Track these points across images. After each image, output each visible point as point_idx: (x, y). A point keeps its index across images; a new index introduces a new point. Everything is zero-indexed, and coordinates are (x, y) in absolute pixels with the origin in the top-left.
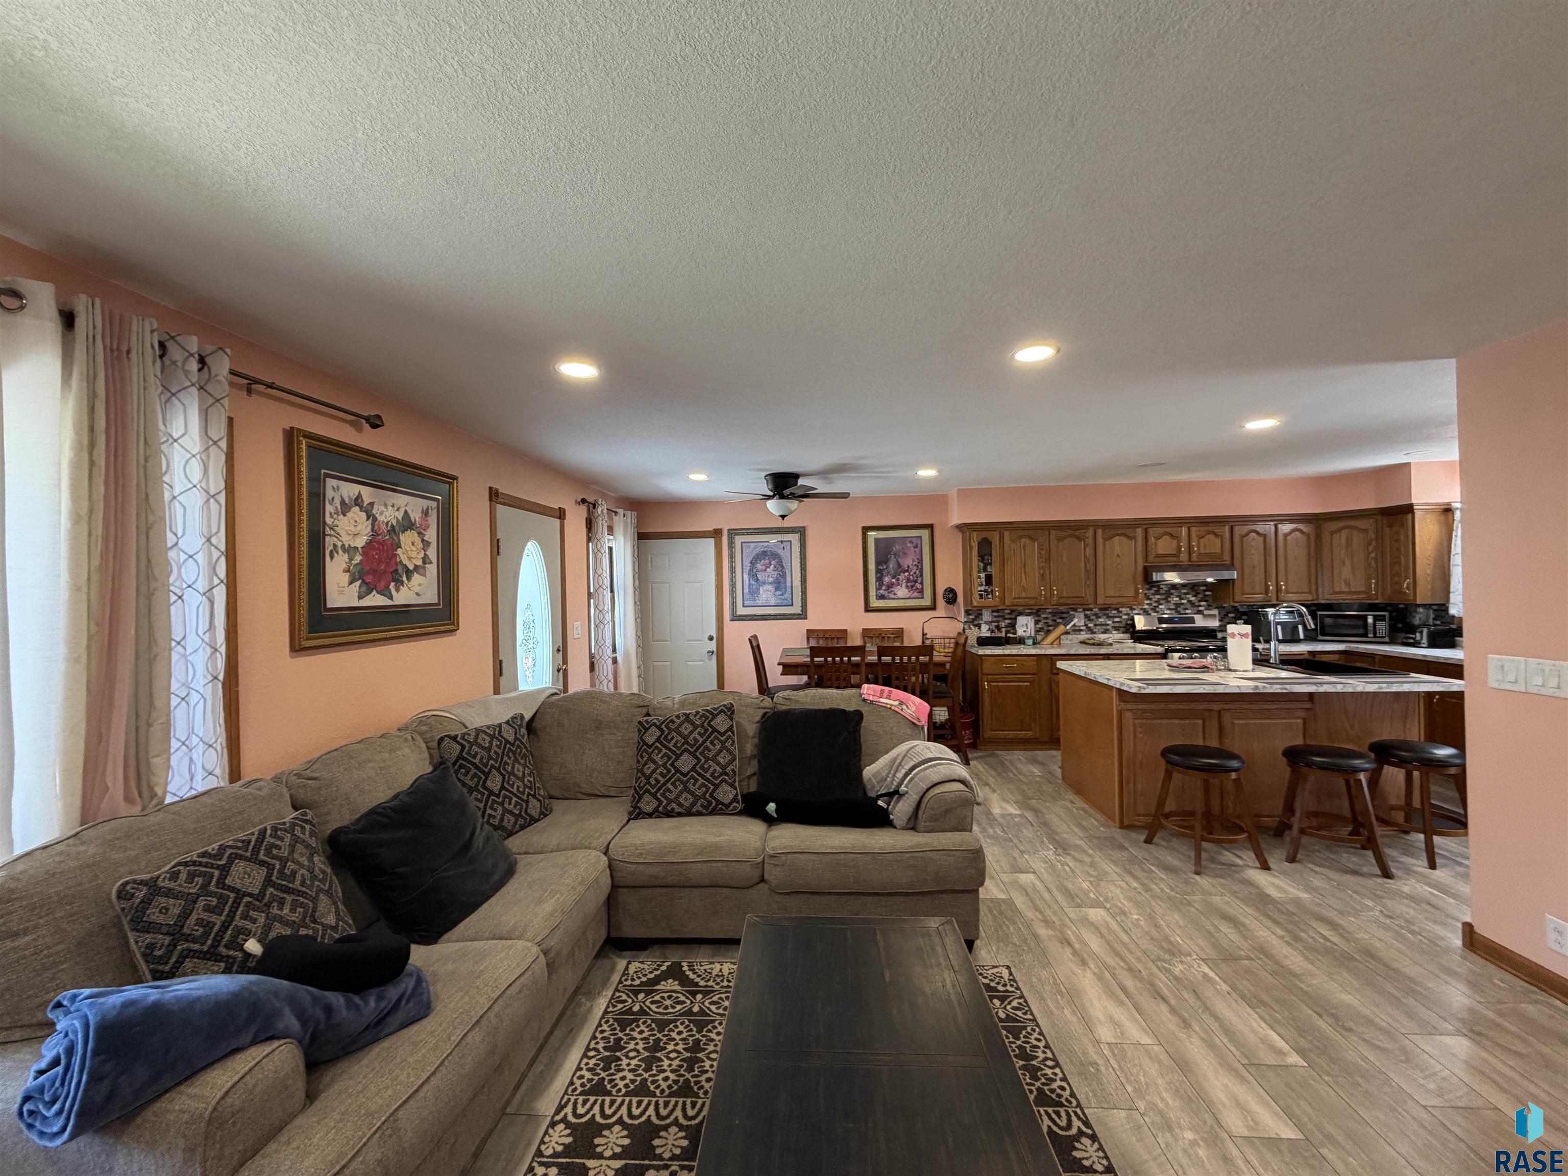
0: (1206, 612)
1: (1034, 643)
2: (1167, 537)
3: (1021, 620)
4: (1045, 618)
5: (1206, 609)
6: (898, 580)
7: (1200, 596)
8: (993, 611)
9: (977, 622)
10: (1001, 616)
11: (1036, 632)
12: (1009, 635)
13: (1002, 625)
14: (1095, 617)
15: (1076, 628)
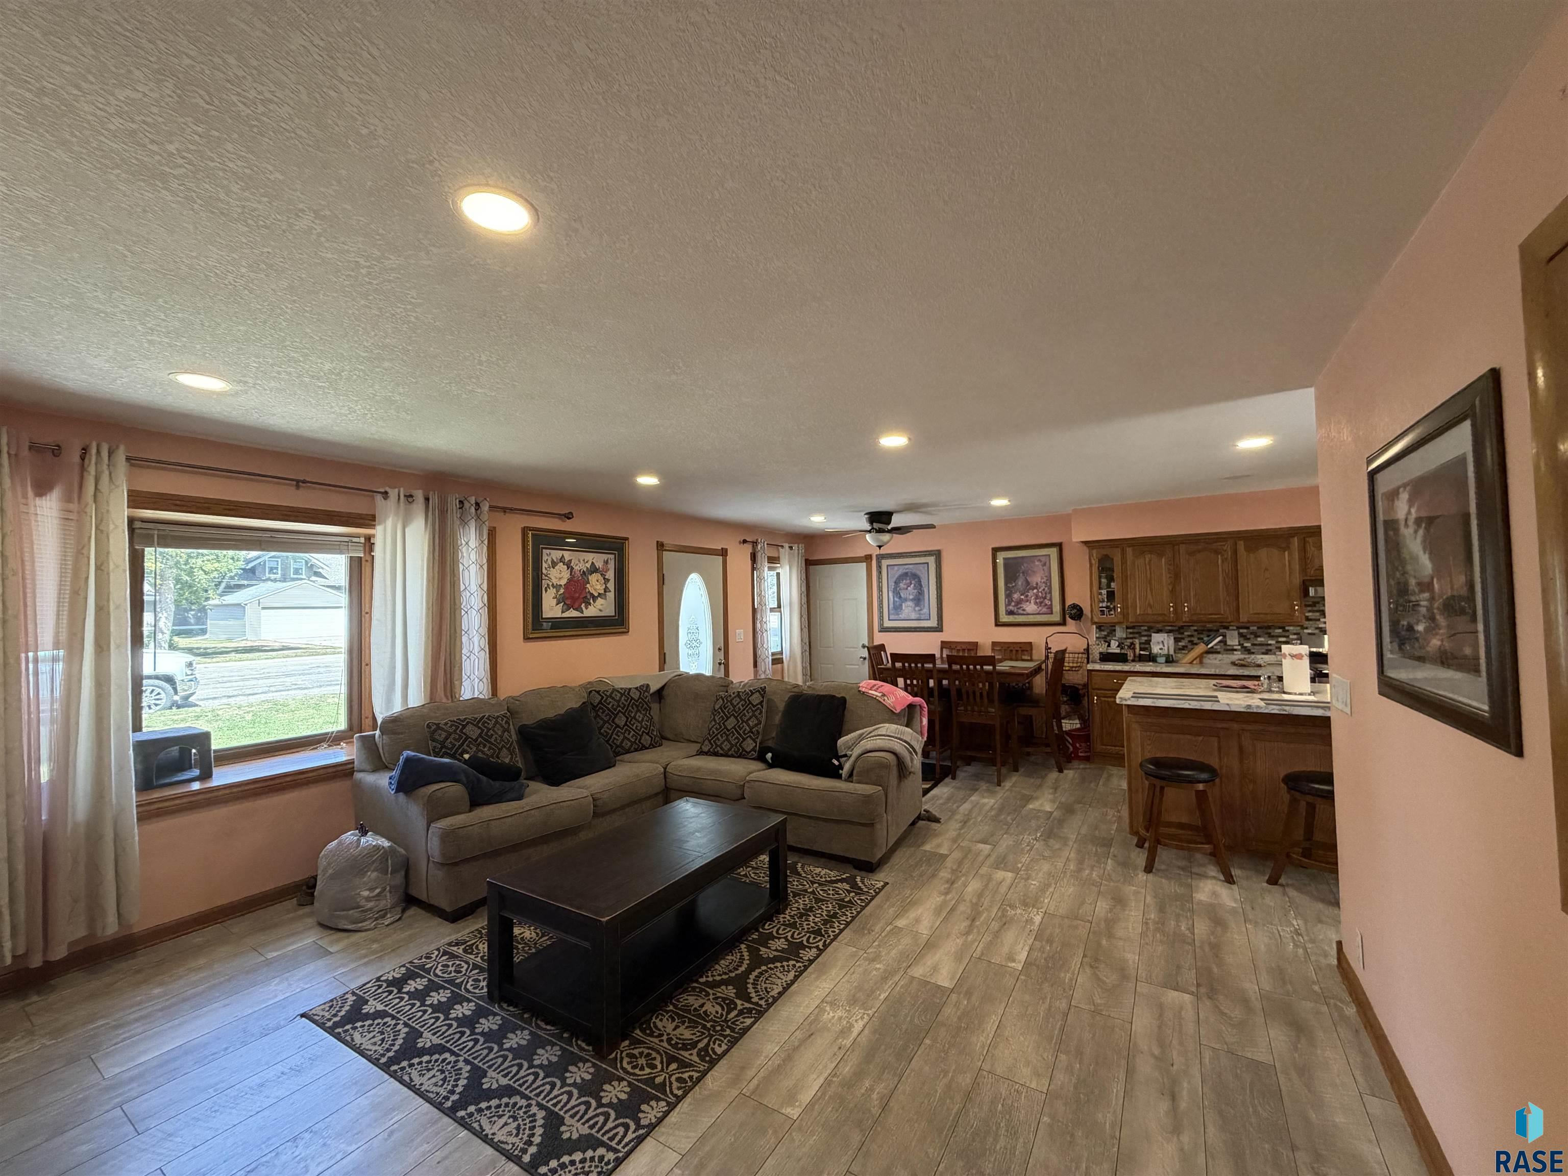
1: (1167, 662)
3: (1156, 638)
4: (1189, 636)
6: (1027, 596)
8: (1127, 628)
9: (1108, 638)
10: (1137, 633)
11: (1178, 650)
12: (1142, 652)
13: (1137, 641)
14: (1252, 636)
15: (1229, 648)
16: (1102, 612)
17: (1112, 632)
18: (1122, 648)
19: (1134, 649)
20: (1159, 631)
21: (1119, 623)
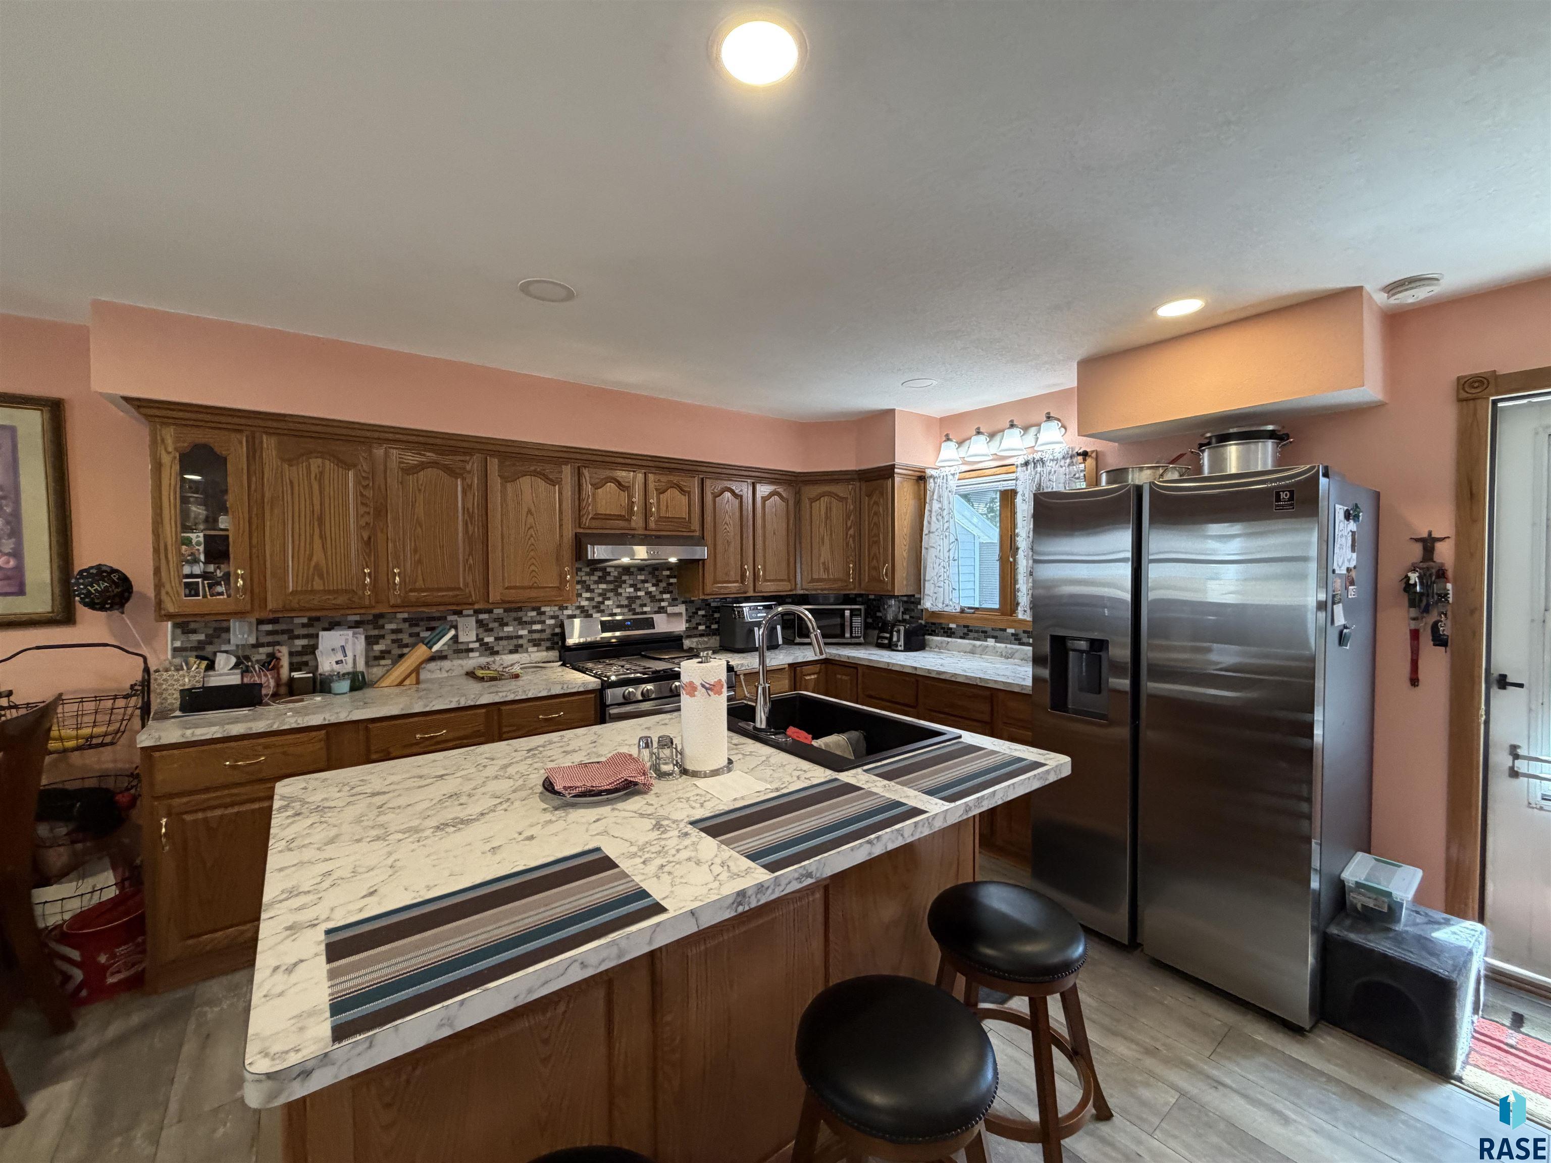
0: (670, 610)
1: (353, 689)
2: (611, 486)
3: (329, 640)
4: (394, 631)
5: (670, 605)
7: (663, 585)
8: (260, 622)
9: (210, 649)
10: (283, 632)
11: (373, 659)
12: (296, 675)
13: (284, 653)
14: (496, 625)
15: (461, 647)
16: (192, 589)
17: (220, 632)
18: (246, 671)
19: (277, 668)
20: (331, 626)
21: (240, 614)
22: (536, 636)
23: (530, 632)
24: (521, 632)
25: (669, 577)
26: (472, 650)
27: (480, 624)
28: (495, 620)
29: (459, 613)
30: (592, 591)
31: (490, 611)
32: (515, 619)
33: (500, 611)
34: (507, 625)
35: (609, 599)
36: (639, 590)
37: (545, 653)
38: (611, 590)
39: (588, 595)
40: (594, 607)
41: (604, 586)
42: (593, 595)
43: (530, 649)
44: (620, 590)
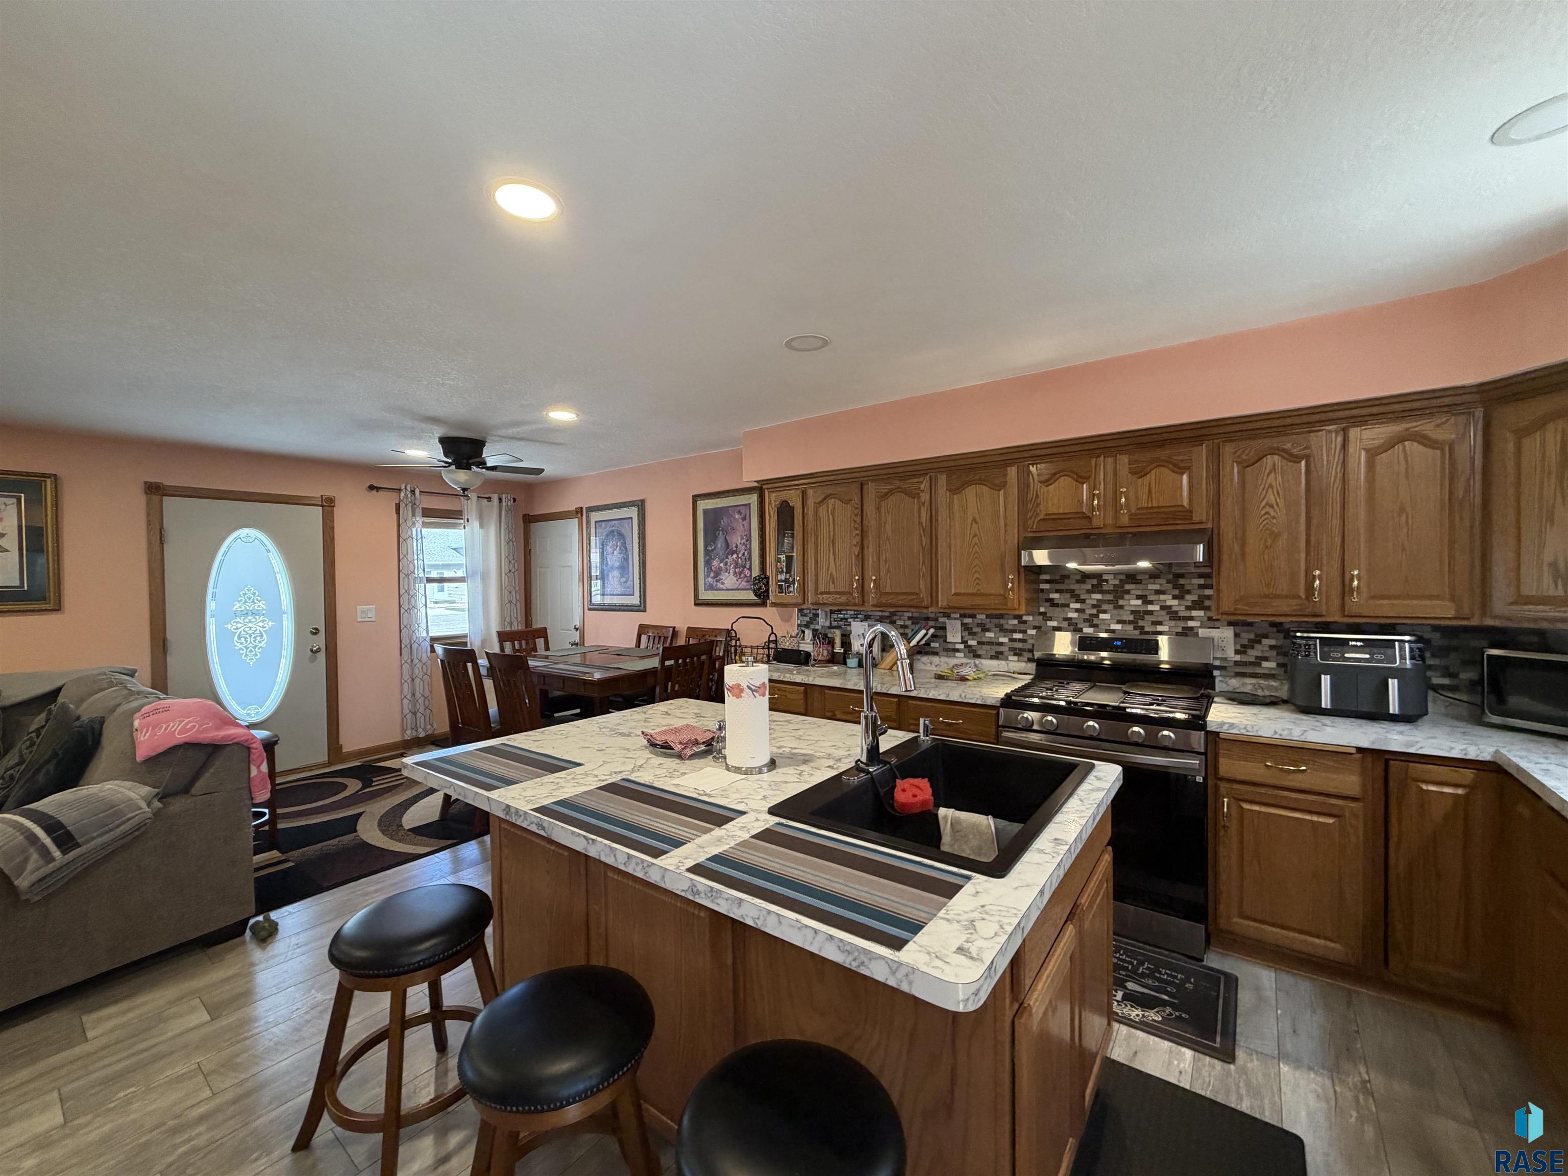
2: (1065, 480)
3: (857, 628)
5: (1204, 626)
6: (726, 564)
7: (1192, 597)
13: (837, 634)
14: (979, 630)
15: (951, 646)
18: (815, 643)
19: (831, 644)
22: (1019, 645)
23: (1011, 640)
24: (1002, 640)
25: (1201, 587)
26: (958, 650)
27: (965, 627)
28: (979, 625)
29: (948, 616)
30: (1083, 601)
31: (973, 616)
32: (996, 626)
33: (984, 617)
34: (988, 630)
35: (1105, 612)
36: (1151, 603)
37: (1023, 664)
38: (1109, 602)
39: (1078, 606)
40: (1085, 620)
41: (1099, 596)
42: (1084, 606)
43: (1010, 658)
44: (1121, 602)
